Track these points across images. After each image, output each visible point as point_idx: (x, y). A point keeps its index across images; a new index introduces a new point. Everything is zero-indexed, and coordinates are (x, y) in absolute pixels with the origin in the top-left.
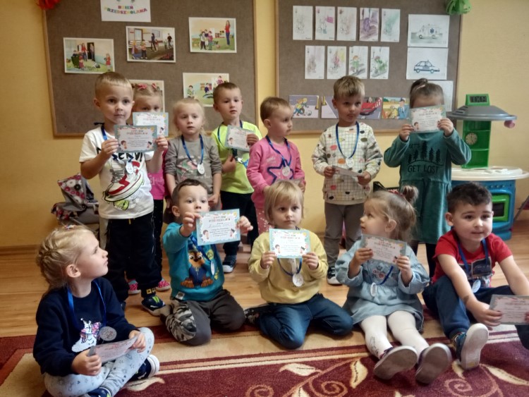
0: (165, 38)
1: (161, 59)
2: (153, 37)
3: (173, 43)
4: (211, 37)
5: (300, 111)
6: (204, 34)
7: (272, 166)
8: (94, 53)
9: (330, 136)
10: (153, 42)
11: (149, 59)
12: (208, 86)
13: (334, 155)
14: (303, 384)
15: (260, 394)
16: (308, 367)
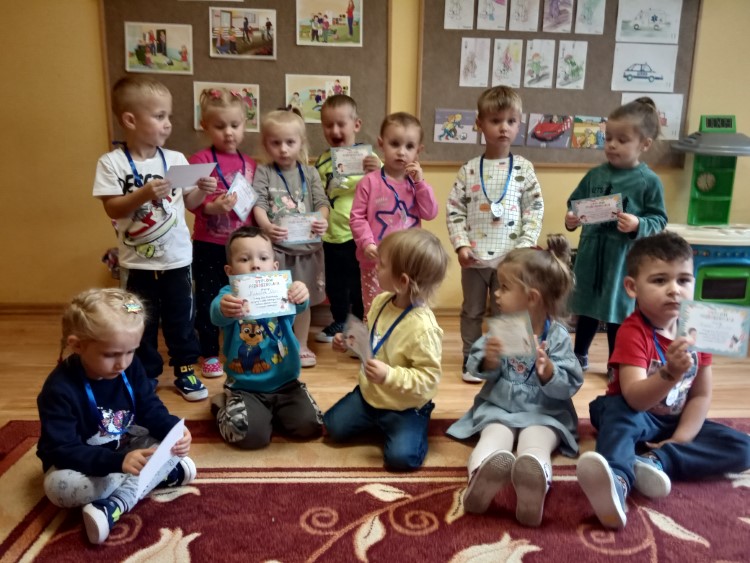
0: (262, 24)
1: (257, 54)
2: (246, 24)
3: (274, 32)
4: (327, 24)
5: (450, 133)
6: (316, 19)
7: (382, 209)
8: (165, 44)
9: (472, 172)
10: (246, 29)
12: (321, 94)
13: (476, 199)
14: (381, 511)
15: (321, 519)
16: (396, 490)
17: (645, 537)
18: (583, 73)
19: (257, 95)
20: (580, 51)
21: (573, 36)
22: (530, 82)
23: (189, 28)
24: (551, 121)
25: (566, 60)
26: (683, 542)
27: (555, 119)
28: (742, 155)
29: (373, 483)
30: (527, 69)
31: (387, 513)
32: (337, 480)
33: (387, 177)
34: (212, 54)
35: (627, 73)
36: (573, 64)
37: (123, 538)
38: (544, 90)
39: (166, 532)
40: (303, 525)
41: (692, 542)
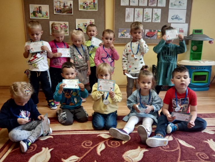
0: (69, 5)
1: (67, 13)
2: (64, 4)
3: (72, 7)
4: (87, 4)
5: (123, 35)
6: (84, 3)
7: (103, 57)
8: (41, 10)
9: (129, 46)
10: (64, 6)
11: (62, 13)
12: (86, 24)
13: (130, 54)
14: (104, 141)
15: (87, 144)
16: (108, 135)
17: (177, 147)
18: (160, 18)
19: (68, 25)
20: (159, 12)
21: (157, 7)
22: (145, 20)
23: (48, 6)
24: (151, 32)
25: (155, 14)
26: (188, 148)
27: (152, 31)
28: (204, 40)
29: (102, 134)
30: (144, 17)
31: (106, 142)
32: (92, 133)
33: (105, 48)
34: (55, 13)
35: (172, 18)
36: (157, 15)
37: (32, 150)
38: (149, 23)
39: (44, 149)
40: (82, 145)
41: (190, 148)
